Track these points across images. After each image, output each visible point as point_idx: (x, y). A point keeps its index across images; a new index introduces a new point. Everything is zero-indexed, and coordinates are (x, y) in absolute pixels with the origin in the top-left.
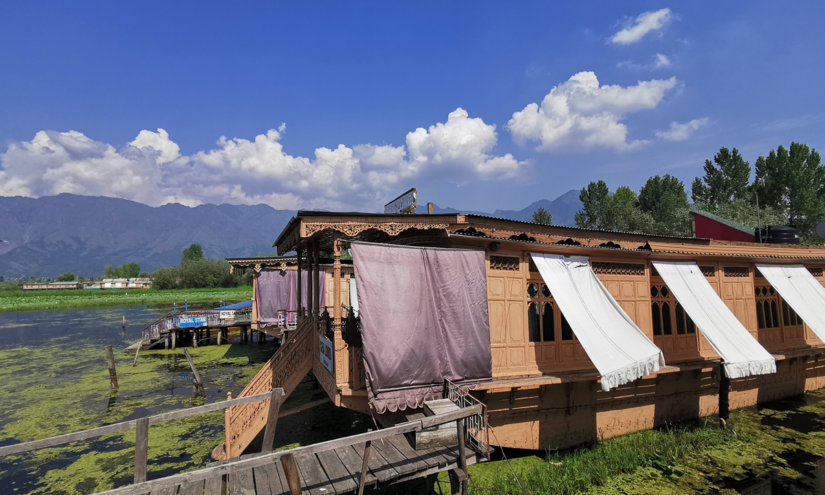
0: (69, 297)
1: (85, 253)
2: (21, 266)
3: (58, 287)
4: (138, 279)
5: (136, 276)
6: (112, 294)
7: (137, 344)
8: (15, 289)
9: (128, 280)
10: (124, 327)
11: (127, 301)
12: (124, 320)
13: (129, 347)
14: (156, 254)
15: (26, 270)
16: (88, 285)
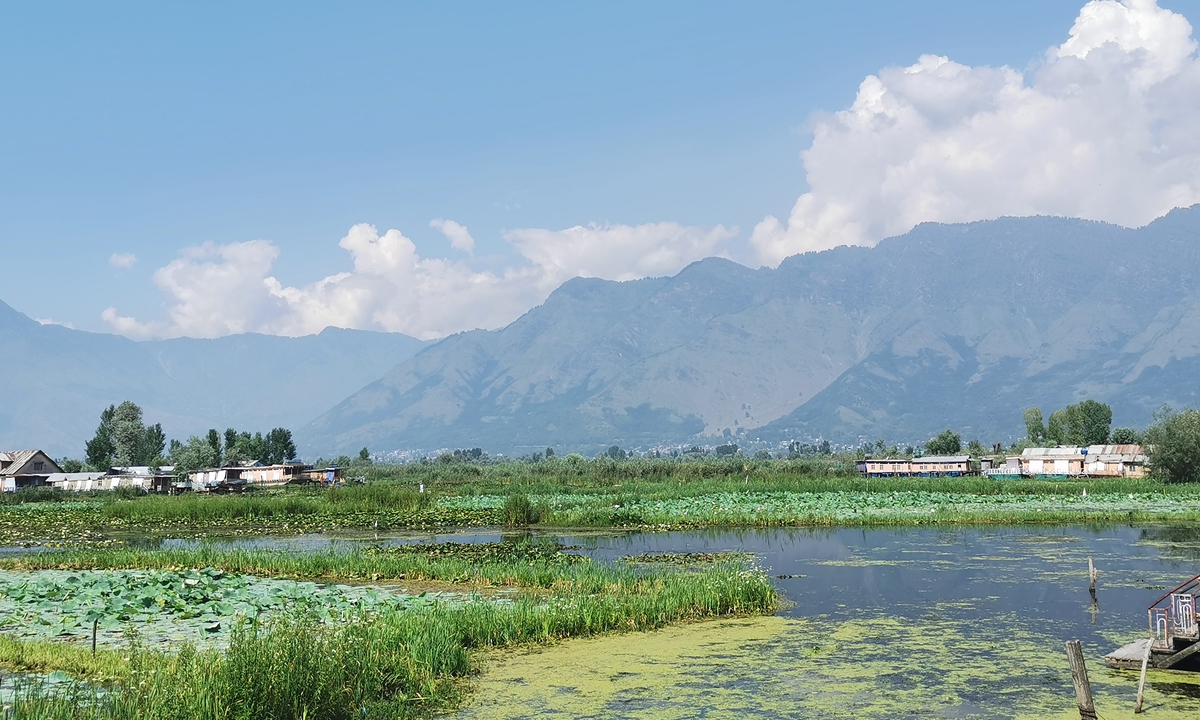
0: (955, 496)
1: (976, 378)
2: (858, 417)
3: (930, 468)
4: (1109, 448)
5: (1103, 441)
6: (1050, 491)
7: (1138, 648)
8: (852, 473)
9: (1086, 453)
10: (1092, 591)
11: (1090, 514)
12: (1093, 572)
13: (1119, 653)
14: (1151, 371)
15: (865, 426)
16: (993, 465)
